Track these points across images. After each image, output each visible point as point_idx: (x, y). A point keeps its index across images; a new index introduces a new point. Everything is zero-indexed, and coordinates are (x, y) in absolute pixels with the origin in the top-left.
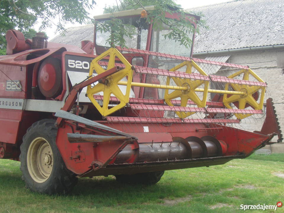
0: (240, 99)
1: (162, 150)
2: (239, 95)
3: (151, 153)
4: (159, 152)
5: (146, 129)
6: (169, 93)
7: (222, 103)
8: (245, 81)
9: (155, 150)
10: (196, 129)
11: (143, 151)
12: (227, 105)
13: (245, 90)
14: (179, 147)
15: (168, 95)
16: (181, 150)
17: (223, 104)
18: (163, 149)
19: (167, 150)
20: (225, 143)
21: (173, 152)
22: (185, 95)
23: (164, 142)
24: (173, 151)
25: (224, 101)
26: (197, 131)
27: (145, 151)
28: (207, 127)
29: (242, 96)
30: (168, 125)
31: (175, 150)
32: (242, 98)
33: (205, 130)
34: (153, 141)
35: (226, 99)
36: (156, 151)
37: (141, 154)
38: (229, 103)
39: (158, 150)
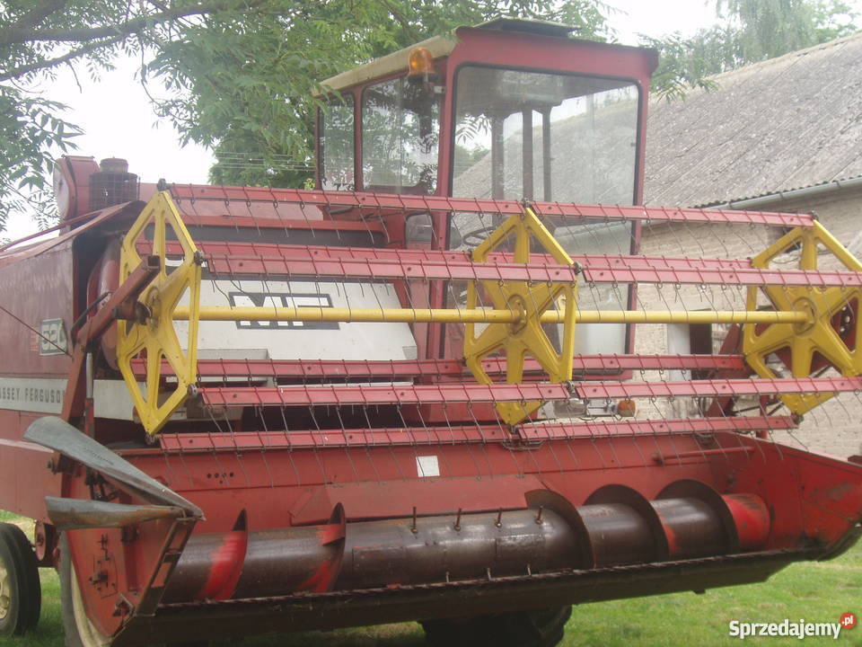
0: (792, 337)
1: (459, 541)
2: (790, 325)
3: (409, 553)
4: (445, 547)
5: (428, 466)
6: (477, 336)
7: (738, 358)
8: (805, 273)
9: (427, 544)
10: (654, 456)
11: (369, 548)
12: (757, 363)
13: (806, 303)
14: (541, 528)
15: (475, 340)
16: (547, 536)
17: (743, 360)
18: (462, 539)
19: (483, 540)
20: (763, 505)
21: (512, 546)
22: (516, 340)
23: (463, 510)
24: (510, 542)
25: (746, 349)
26: (658, 462)
27: (381, 549)
28: (706, 446)
29: (800, 326)
30: (524, 448)
31: (520, 537)
32: (801, 334)
33: (700, 455)
34: (415, 508)
35: (752, 340)
36: (431, 543)
37: (363, 557)
38: (762, 355)
39: (441, 543)
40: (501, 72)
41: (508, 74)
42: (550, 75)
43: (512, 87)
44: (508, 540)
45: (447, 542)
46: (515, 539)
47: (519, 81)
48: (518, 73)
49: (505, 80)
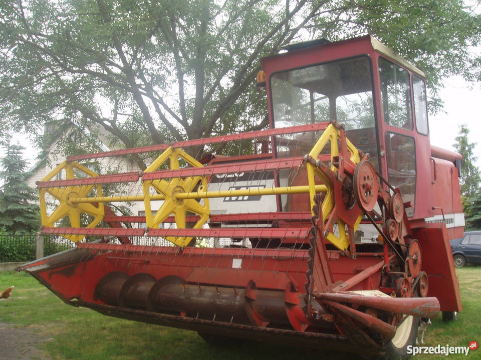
1: (199, 299)
4: (193, 300)
9: (186, 297)
16: (237, 303)
18: (201, 298)
21: (220, 305)
36: (188, 297)
39: (192, 298)
40: (291, 72)
41: (294, 72)
42: (316, 67)
43: (298, 78)
44: (218, 302)
45: (194, 298)
46: (221, 302)
47: (301, 74)
48: (299, 70)
49: (293, 76)
